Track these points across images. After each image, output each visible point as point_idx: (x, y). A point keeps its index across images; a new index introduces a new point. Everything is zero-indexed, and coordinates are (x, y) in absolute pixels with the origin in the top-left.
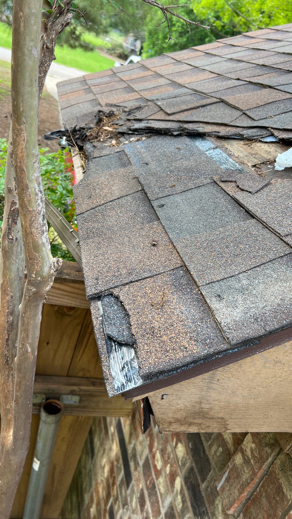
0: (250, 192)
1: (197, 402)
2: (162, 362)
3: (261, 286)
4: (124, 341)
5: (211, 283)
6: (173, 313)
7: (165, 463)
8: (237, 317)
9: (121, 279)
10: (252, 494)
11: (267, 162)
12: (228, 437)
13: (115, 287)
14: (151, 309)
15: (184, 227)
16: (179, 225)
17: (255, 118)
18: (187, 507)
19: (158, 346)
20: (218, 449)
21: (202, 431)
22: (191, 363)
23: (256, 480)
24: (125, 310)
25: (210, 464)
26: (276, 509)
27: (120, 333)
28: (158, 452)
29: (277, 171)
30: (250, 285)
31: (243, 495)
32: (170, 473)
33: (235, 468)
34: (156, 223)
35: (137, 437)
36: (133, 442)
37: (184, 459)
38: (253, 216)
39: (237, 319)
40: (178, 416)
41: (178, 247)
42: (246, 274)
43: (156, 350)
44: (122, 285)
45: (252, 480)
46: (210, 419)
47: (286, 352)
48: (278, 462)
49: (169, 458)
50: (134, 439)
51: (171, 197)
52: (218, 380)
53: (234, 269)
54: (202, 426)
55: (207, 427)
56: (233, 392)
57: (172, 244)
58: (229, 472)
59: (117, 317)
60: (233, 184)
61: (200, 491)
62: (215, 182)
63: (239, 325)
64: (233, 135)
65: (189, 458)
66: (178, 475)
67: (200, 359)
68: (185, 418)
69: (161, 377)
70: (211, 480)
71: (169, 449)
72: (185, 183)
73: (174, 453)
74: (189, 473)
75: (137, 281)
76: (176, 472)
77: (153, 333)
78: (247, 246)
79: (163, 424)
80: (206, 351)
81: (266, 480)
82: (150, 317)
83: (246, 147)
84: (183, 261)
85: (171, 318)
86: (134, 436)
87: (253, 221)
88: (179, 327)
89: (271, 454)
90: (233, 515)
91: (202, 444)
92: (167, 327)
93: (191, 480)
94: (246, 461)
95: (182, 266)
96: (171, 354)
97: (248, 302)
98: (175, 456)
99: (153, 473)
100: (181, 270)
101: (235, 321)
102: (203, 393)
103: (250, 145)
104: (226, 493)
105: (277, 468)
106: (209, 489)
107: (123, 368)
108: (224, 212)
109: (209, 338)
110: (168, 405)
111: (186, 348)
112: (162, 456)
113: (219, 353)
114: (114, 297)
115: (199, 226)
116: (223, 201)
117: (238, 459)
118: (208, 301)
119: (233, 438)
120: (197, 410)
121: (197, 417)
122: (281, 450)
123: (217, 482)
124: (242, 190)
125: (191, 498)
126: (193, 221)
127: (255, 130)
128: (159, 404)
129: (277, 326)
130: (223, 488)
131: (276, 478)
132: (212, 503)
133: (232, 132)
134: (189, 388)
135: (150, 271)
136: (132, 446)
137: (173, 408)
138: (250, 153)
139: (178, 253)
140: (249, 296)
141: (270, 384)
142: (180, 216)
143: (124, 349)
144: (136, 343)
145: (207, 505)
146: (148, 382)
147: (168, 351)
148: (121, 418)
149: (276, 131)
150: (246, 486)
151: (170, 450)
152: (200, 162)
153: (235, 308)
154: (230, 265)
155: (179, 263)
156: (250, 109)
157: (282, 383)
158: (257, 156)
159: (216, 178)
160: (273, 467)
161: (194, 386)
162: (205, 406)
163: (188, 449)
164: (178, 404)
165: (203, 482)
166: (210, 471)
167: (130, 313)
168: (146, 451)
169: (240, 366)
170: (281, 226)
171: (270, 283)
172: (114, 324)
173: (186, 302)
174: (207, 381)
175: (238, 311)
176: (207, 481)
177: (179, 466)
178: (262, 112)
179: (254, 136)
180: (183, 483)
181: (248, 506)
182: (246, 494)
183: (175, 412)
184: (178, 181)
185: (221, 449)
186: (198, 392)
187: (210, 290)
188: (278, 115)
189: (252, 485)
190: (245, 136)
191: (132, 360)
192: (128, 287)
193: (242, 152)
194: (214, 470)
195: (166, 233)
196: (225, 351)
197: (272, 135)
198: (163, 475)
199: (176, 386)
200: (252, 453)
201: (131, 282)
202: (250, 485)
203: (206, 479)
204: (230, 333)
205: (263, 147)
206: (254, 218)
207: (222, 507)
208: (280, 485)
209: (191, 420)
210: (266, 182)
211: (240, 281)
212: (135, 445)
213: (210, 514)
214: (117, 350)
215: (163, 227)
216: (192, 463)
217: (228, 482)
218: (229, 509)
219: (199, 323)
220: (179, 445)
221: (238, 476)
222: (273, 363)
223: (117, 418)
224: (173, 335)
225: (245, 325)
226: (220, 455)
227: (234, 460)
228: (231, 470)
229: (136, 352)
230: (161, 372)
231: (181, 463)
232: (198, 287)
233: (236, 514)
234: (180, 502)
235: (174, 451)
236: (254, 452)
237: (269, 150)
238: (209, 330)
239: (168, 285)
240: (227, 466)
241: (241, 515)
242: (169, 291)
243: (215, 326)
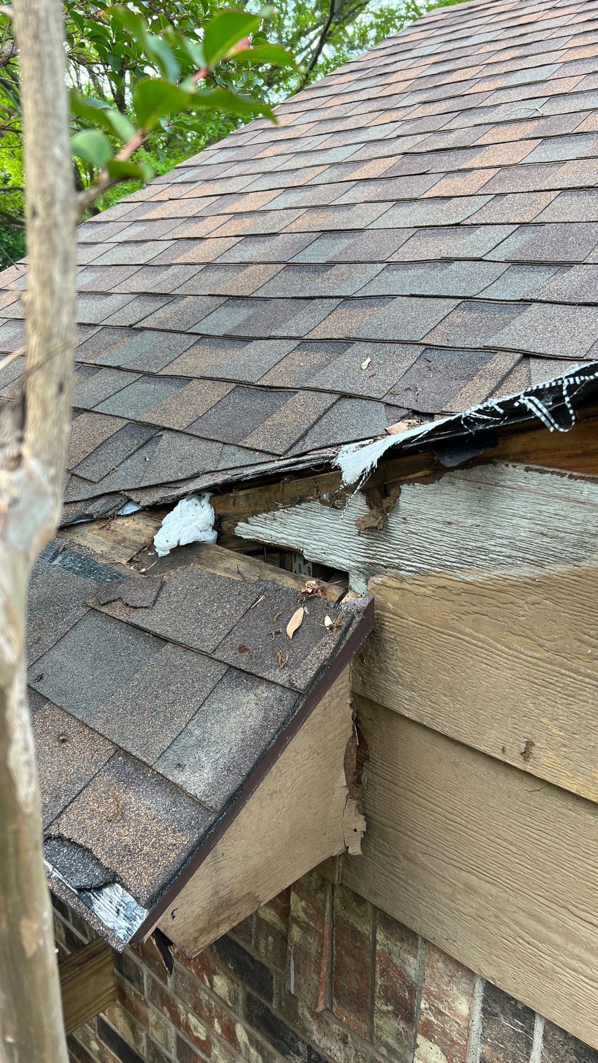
0: (146, 607)
1: (212, 895)
2: (158, 876)
3: (217, 727)
4: (102, 882)
5: (163, 753)
6: (139, 815)
7: (209, 1023)
8: (208, 779)
9: (50, 811)
10: (332, 964)
11: (144, 548)
12: (270, 916)
13: (48, 826)
14: (111, 826)
15: (89, 695)
16: (80, 695)
17: (93, 479)
18: (269, 1054)
19: (143, 862)
20: (267, 941)
21: (235, 924)
22: (188, 857)
23: (328, 942)
24: (80, 846)
25: (267, 970)
26: (363, 959)
27: (91, 877)
28: (190, 1016)
29: (163, 557)
30: (204, 732)
31: (322, 973)
32: (223, 1031)
33: (298, 948)
34: (46, 707)
35: (146, 1021)
36: (143, 1034)
37: (232, 993)
38: (166, 640)
39: (210, 781)
40: (200, 925)
41: (98, 727)
42: (194, 722)
43: (144, 868)
44: (56, 818)
45: (322, 946)
46: (236, 903)
47: (275, 778)
48: (337, 901)
49: (210, 1011)
50: (141, 1030)
51: (44, 657)
52: (223, 854)
53: (179, 722)
54: (232, 918)
55: (238, 914)
56: (245, 857)
57: (87, 726)
58: (294, 958)
59: (75, 861)
60: (119, 604)
61: (274, 1017)
62: (92, 608)
63: (214, 787)
64: (77, 519)
65: (238, 985)
66: (236, 1021)
67: (195, 847)
68: (209, 922)
69: (165, 893)
70: (280, 990)
71: (204, 997)
72: (52, 628)
73: (215, 997)
74: (248, 1006)
75: (71, 802)
76: (230, 1021)
77: (130, 851)
78: (179, 685)
79: (188, 947)
80: (197, 835)
81: (337, 934)
82: (116, 836)
83: (103, 532)
84: (113, 743)
85: (140, 822)
86: (139, 1025)
87: (169, 646)
88: (155, 827)
89: (326, 898)
90: (326, 1009)
91: (245, 952)
92: (141, 836)
93: (256, 1012)
94: (306, 928)
95: (116, 751)
96: (163, 862)
97: (212, 754)
98: (217, 1000)
99: (200, 1053)
100: (119, 757)
101: (209, 784)
102: (214, 879)
103: (108, 527)
104: (304, 988)
105: (339, 909)
106: (283, 1004)
107: (118, 912)
108: (128, 648)
109: (192, 819)
110: (183, 920)
111: (175, 845)
112: (199, 1016)
113: (210, 828)
114: (54, 838)
115: (108, 684)
116: (119, 634)
117: (296, 933)
118: (171, 778)
119: (277, 914)
120: (216, 904)
121: (220, 912)
122: (333, 885)
123: (287, 984)
124: (135, 608)
125: (268, 1037)
126: (96, 680)
127: (103, 501)
128: (173, 926)
129: (251, 765)
130: (297, 986)
131: (344, 922)
132: (295, 1017)
133: (72, 513)
134: (196, 885)
135: (81, 779)
136: (144, 1043)
137: (191, 919)
138: (115, 541)
139: (102, 736)
140: (209, 747)
141: (279, 821)
142: (74, 681)
143: (107, 890)
144: (117, 876)
145: (292, 1028)
146: (154, 906)
147: (158, 861)
148: (101, 1014)
149: (132, 492)
150: (320, 959)
151: (207, 998)
152: (54, 583)
153: (202, 769)
154: (172, 719)
155: (110, 749)
156: (78, 465)
157: (289, 812)
158: (127, 544)
159: (91, 602)
160: (336, 912)
161: (201, 878)
162: (223, 893)
163: (231, 975)
164: (194, 911)
165: (271, 1001)
166: (272, 978)
167: (89, 846)
168: (172, 1030)
169: (238, 824)
170: (203, 641)
171: (223, 719)
172: (77, 871)
173: (146, 793)
174: (212, 863)
175: (206, 771)
176: (275, 995)
177: (231, 1008)
178: (97, 465)
179: (108, 512)
180: (248, 1027)
181: (335, 982)
182: (325, 970)
183: (194, 924)
184: (41, 629)
185: (270, 939)
186: (209, 883)
187: (165, 763)
188: (121, 463)
189: (326, 952)
190: (95, 517)
191: (123, 896)
192: (65, 816)
193: (103, 544)
194: (277, 972)
195: (70, 714)
196: (215, 822)
197: (130, 500)
198: (215, 1041)
199: (183, 892)
200: (306, 913)
201: (66, 807)
202: (324, 954)
203: (273, 994)
204: (210, 801)
205: (127, 524)
206: (168, 642)
207: (309, 1012)
208: (353, 927)
209: (216, 920)
210: (159, 584)
211: (192, 734)
212: (148, 1037)
213: (300, 1035)
214: (99, 898)
215: (61, 708)
216: (245, 988)
217: (299, 972)
218: (317, 1006)
219: (173, 810)
220: (216, 979)
221: (307, 954)
222: (269, 797)
223: (95, 1020)
224: (153, 840)
225: (221, 782)
226: (273, 948)
227: (292, 939)
228: (295, 954)
229: (123, 886)
230: (163, 888)
231: (231, 1003)
232: (151, 767)
233: (328, 1005)
234: (257, 1056)
235: (213, 995)
236: (309, 911)
237: (138, 527)
238: (188, 810)
239: (113, 784)
240: (288, 954)
241: (334, 1000)
242: (119, 792)
243: (191, 802)
